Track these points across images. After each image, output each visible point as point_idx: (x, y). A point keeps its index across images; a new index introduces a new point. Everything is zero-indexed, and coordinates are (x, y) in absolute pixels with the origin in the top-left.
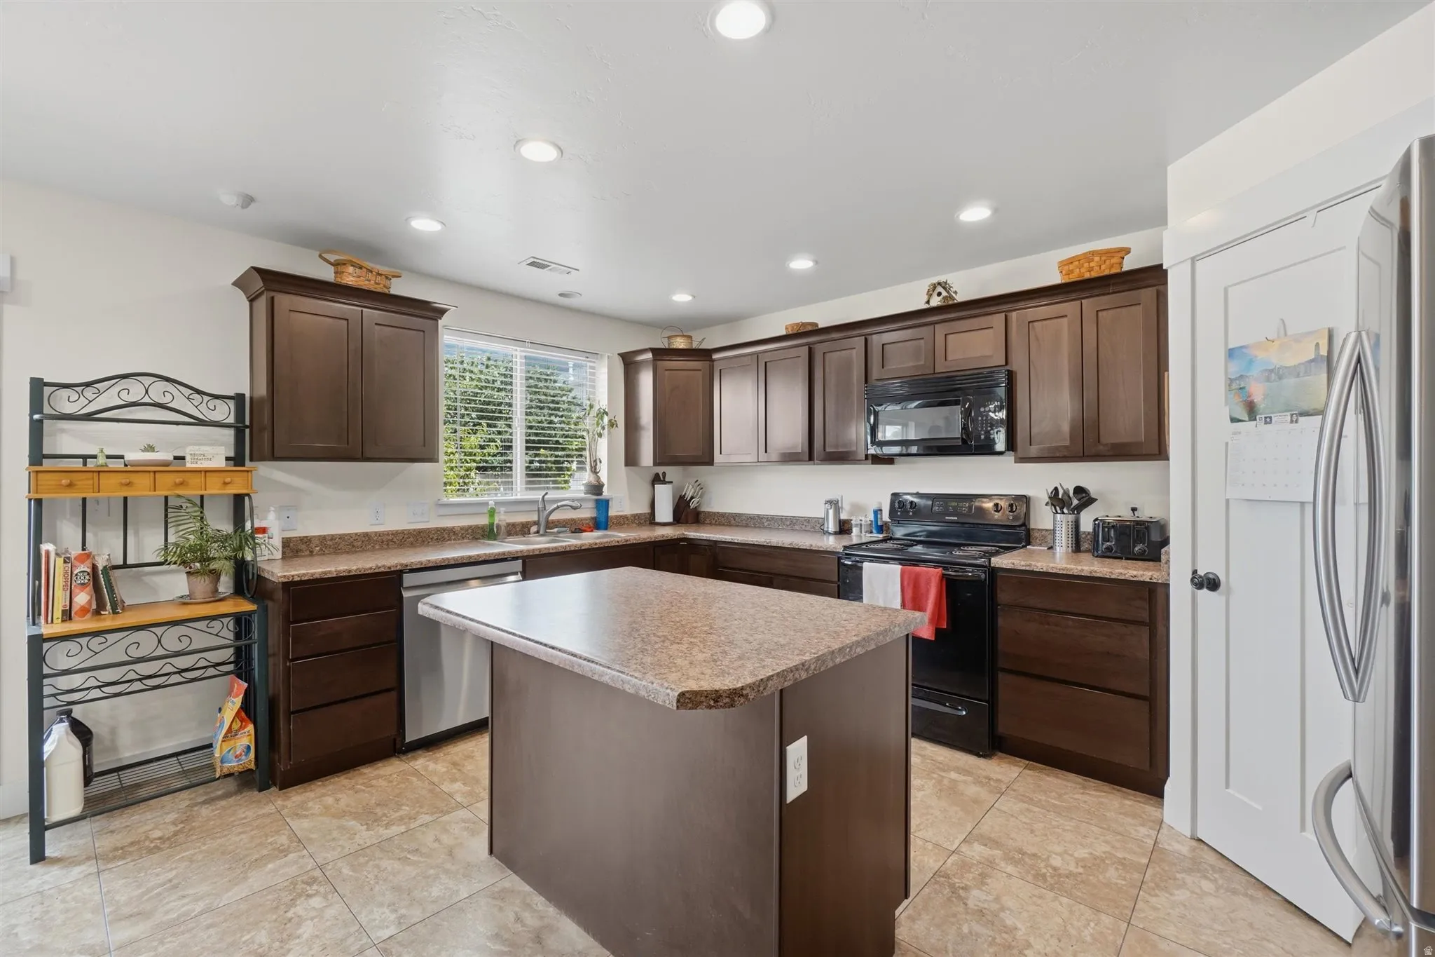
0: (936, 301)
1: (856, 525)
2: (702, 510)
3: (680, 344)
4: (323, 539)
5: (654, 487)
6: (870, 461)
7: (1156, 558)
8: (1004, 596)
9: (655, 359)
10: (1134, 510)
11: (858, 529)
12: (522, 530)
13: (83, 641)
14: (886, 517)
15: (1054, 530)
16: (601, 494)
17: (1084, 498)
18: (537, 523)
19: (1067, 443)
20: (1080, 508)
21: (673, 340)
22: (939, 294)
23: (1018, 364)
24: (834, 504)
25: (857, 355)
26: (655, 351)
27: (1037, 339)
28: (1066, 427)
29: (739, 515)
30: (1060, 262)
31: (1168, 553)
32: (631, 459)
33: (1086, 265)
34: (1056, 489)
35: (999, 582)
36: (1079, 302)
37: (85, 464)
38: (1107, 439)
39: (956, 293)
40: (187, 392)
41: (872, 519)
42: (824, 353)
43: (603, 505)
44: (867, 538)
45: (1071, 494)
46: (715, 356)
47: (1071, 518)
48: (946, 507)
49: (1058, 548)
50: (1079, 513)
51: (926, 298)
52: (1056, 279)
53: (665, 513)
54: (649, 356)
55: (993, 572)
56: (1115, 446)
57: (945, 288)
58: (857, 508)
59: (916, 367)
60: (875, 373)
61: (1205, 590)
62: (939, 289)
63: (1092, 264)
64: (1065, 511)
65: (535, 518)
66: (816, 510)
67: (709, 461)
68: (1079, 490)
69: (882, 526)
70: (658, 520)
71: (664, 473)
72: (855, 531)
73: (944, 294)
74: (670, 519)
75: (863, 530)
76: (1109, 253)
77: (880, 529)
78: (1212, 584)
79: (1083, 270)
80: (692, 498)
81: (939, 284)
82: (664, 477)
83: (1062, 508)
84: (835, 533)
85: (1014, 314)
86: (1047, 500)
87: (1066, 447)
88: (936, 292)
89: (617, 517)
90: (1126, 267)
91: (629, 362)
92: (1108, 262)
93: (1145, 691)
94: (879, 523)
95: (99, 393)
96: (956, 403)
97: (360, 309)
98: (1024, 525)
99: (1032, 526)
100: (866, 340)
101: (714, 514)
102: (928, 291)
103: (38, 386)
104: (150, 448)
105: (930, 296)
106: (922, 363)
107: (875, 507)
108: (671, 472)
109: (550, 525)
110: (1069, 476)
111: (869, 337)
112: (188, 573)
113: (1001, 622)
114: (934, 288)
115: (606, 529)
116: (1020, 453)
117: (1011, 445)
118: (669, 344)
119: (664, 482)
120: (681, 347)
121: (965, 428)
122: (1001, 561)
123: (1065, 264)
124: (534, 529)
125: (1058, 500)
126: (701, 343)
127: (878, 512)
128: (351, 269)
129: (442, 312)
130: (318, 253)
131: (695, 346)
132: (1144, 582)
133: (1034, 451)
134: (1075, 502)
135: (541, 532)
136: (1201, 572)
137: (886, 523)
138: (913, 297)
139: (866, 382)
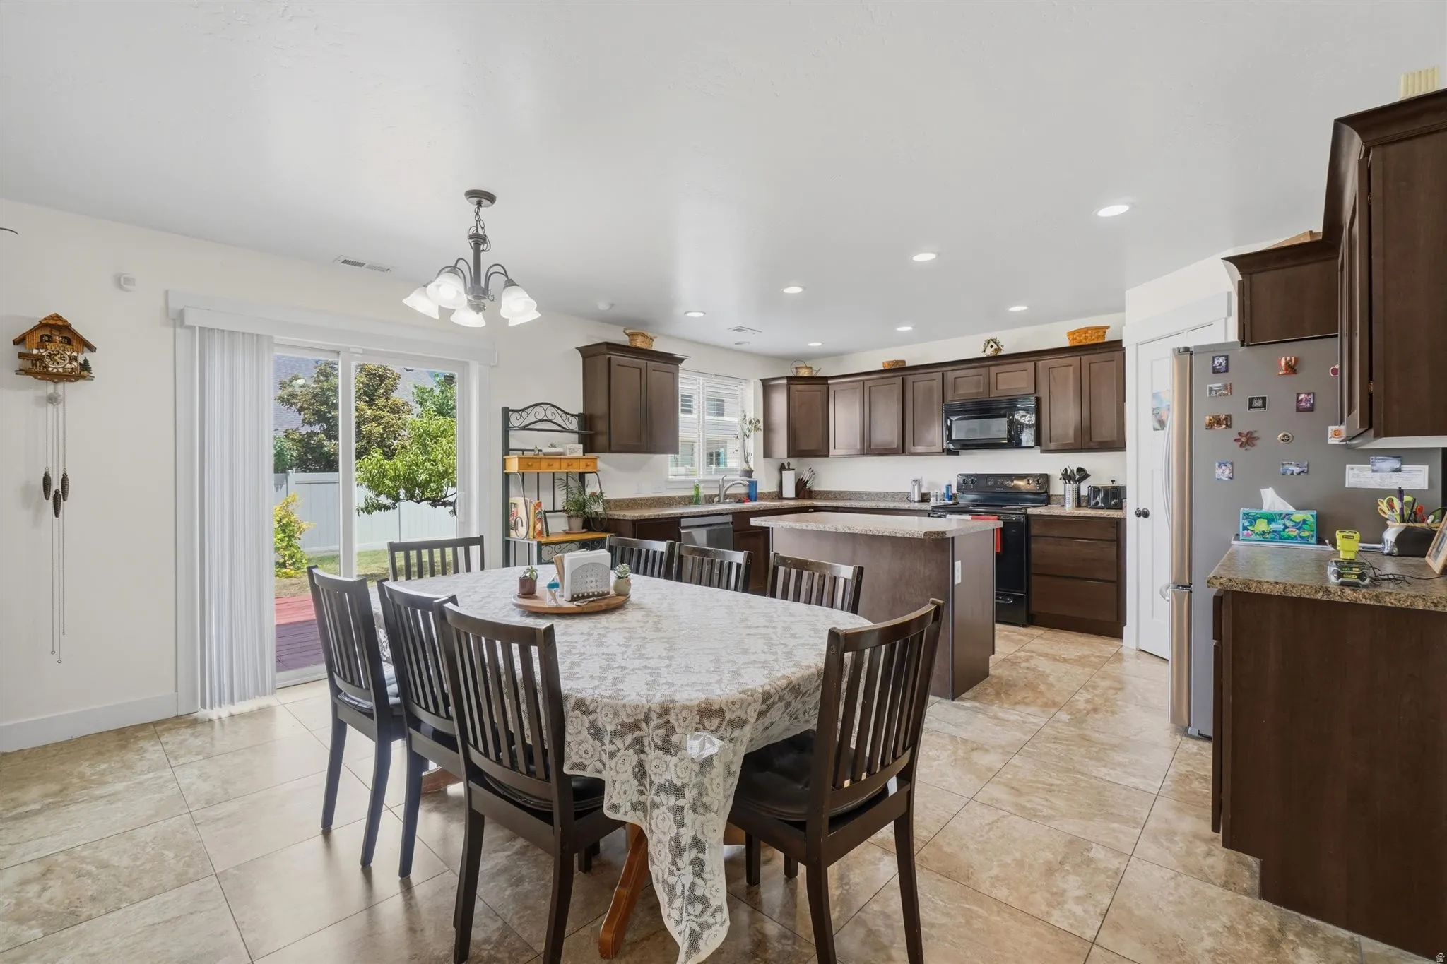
0: (990, 352)
1: (933, 496)
2: (814, 489)
3: (804, 373)
4: (616, 501)
5: (781, 474)
6: (946, 453)
7: (1121, 508)
8: (1035, 530)
9: (788, 385)
10: (1113, 481)
11: (935, 498)
12: (710, 500)
13: (553, 546)
14: (954, 490)
15: (1064, 495)
16: (751, 477)
17: (1083, 474)
18: (718, 495)
19: (1072, 441)
20: (1080, 480)
21: (800, 370)
22: (992, 347)
23: (1043, 393)
24: (917, 482)
25: (937, 384)
26: (789, 379)
27: (1054, 378)
28: (1071, 432)
29: (844, 492)
30: (1068, 333)
31: (1125, 501)
32: (767, 453)
33: (1084, 335)
34: (1066, 469)
35: (1032, 523)
36: (1079, 358)
37: (523, 454)
38: (1096, 438)
39: (1002, 346)
40: (560, 412)
41: (945, 491)
42: (913, 382)
43: (753, 485)
44: (940, 503)
45: (1075, 473)
46: (830, 382)
47: (1075, 486)
48: (996, 482)
49: (1067, 505)
50: (1079, 483)
51: (983, 349)
52: (1066, 343)
53: (789, 491)
54: (785, 381)
55: (1028, 517)
56: (1101, 443)
57: (995, 343)
58: (932, 484)
59: (977, 394)
60: (949, 396)
61: (1142, 517)
62: (992, 343)
63: (1087, 335)
64: (1072, 482)
65: (717, 493)
66: (905, 487)
67: (827, 454)
68: (1080, 470)
69: (951, 496)
70: (784, 496)
71: (789, 463)
72: (933, 500)
73: (995, 347)
74: (793, 495)
75: (938, 499)
76: (1097, 329)
77: (951, 498)
78: (1146, 514)
79: (1081, 338)
80: (808, 481)
81: (992, 340)
82: (789, 466)
83: (1069, 481)
84: (919, 502)
85: (1040, 362)
86: (1060, 476)
87: (1071, 444)
88: (990, 345)
89: (761, 493)
90: (1107, 339)
91: (767, 385)
92: (1096, 334)
93: (1115, 579)
94: (950, 494)
95: (528, 415)
96: (1004, 416)
97: (646, 361)
98: (1046, 492)
99: (1051, 493)
100: (943, 374)
101: (824, 492)
102: (985, 344)
103: (506, 412)
104: (553, 446)
105: (986, 348)
106: (981, 390)
107: (947, 483)
108: (794, 462)
109: (726, 496)
110: (1074, 461)
111: (945, 373)
112: (569, 517)
113: (1033, 546)
114: (989, 343)
115: (755, 501)
116: (1044, 448)
117: (1038, 442)
118: (797, 372)
119: (789, 469)
120: (805, 375)
121: (1009, 432)
122: (1031, 511)
123: (1071, 334)
124: (716, 499)
125: (1067, 477)
126: (818, 372)
127: (949, 487)
128: (640, 337)
129: (681, 360)
130: (623, 328)
131: (814, 374)
132: (1114, 518)
133: (1052, 446)
134: (1077, 477)
135: (722, 501)
136: (1141, 509)
137: (954, 494)
138: (975, 350)
139: (943, 402)
